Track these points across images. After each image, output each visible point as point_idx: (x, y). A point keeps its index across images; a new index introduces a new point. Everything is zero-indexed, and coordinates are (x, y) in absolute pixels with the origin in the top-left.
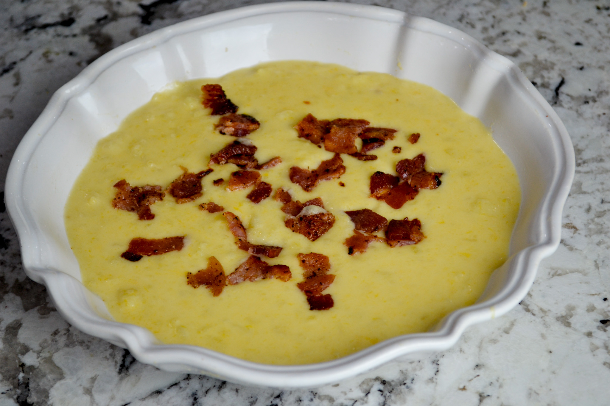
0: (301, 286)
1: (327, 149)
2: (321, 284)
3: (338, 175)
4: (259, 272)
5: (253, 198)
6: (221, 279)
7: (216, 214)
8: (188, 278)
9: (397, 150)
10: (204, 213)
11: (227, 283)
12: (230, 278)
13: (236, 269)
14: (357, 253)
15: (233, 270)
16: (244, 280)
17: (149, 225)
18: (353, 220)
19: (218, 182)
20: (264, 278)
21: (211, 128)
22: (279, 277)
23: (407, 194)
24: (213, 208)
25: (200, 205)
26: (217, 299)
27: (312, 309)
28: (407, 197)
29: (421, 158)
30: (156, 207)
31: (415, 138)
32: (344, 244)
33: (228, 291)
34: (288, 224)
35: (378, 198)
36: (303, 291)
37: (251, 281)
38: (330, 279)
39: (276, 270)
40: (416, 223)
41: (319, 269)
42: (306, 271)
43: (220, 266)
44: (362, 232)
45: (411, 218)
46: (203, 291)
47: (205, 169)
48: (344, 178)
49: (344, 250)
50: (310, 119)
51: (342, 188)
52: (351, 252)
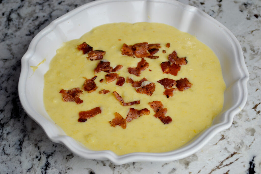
0: (156, 116)
1: (138, 57)
2: (163, 112)
3: (147, 67)
4: (137, 114)
5: (120, 84)
6: (124, 121)
7: (107, 94)
8: (110, 124)
9: (164, 51)
10: (102, 95)
11: (126, 122)
12: (127, 119)
13: (127, 116)
14: (170, 97)
15: (126, 116)
16: (133, 119)
17: (82, 105)
18: (162, 84)
19: (101, 81)
20: (139, 116)
21: (86, 59)
22: (146, 114)
23: (177, 69)
24: (106, 92)
25: (99, 92)
26: (125, 130)
27: (164, 124)
28: (177, 70)
29: (175, 53)
30: (81, 97)
31: (168, 45)
32: (164, 94)
33: (129, 125)
34: (138, 91)
35: (167, 73)
36: (158, 118)
37: (135, 119)
38: (165, 110)
39: (143, 112)
40: (186, 80)
41: (159, 107)
42: (154, 109)
43: (121, 115)
44: (167, 88)
45: (183, 78)
46: (118, 128)
47: (93, 76)
48: (150, 68)
49: (165, 97)
50: (125, 46)
51: (151, 72)
52: (168, 97)
